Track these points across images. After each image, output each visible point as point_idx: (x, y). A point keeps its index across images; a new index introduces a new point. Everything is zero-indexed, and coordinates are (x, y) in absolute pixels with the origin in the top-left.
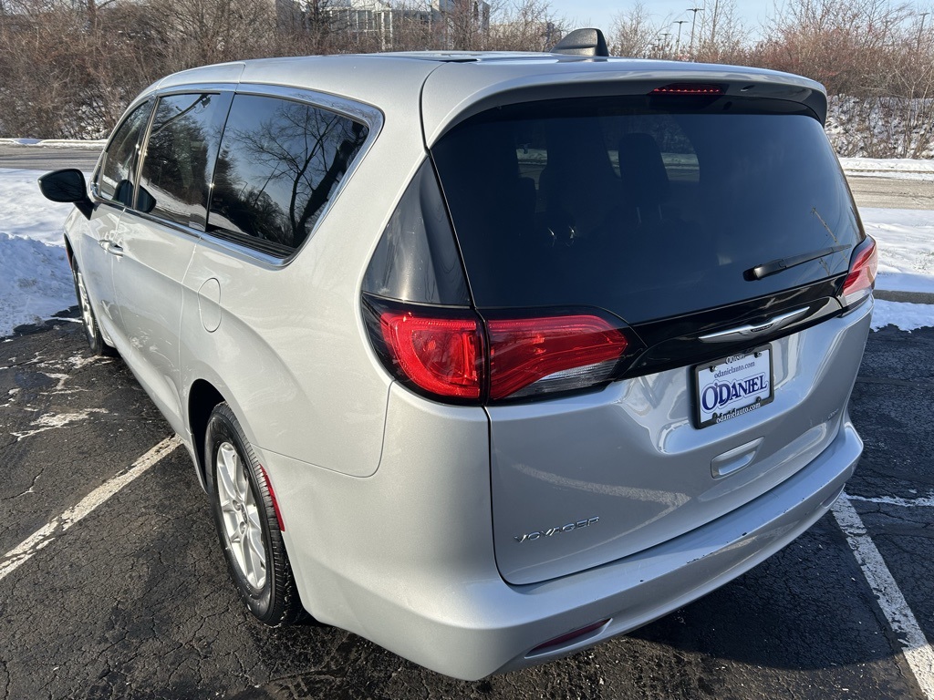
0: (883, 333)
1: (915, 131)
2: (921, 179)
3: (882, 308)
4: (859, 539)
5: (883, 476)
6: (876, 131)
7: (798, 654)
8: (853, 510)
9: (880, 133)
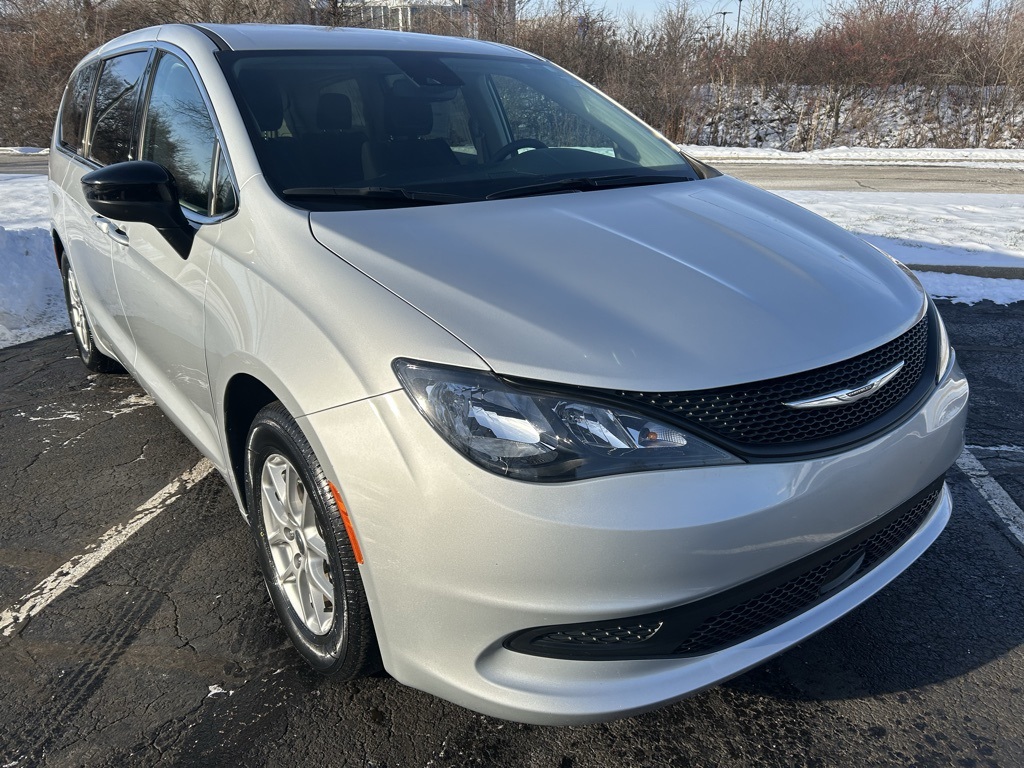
0: (979, 307)
1: (987, 119)
2: (998, 167)
3: (975, 285)
4: (982, 479)
5: (999, 428)
6: (945, 121)
7: (937, 570)
8: (973, 456)
9: (949, 123)
